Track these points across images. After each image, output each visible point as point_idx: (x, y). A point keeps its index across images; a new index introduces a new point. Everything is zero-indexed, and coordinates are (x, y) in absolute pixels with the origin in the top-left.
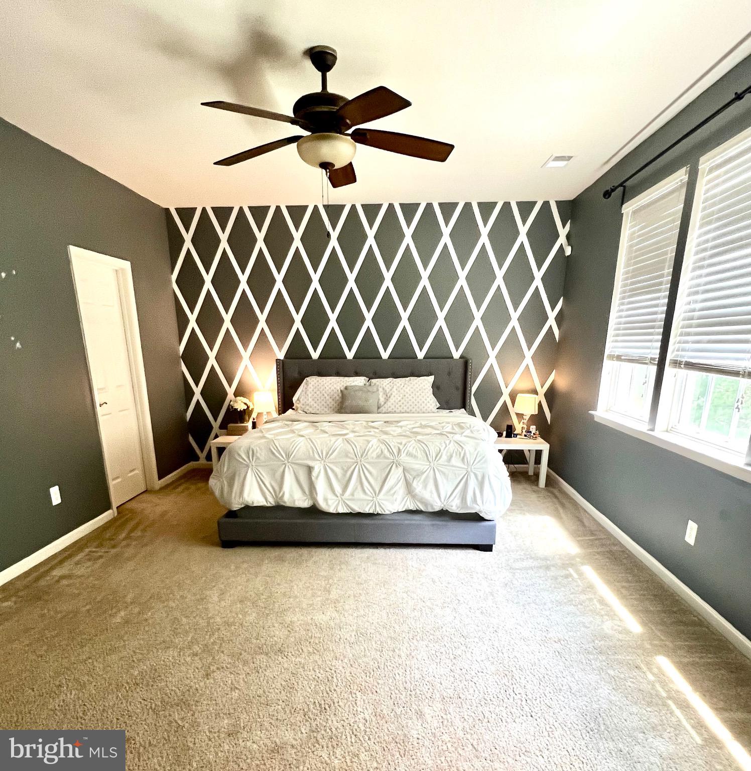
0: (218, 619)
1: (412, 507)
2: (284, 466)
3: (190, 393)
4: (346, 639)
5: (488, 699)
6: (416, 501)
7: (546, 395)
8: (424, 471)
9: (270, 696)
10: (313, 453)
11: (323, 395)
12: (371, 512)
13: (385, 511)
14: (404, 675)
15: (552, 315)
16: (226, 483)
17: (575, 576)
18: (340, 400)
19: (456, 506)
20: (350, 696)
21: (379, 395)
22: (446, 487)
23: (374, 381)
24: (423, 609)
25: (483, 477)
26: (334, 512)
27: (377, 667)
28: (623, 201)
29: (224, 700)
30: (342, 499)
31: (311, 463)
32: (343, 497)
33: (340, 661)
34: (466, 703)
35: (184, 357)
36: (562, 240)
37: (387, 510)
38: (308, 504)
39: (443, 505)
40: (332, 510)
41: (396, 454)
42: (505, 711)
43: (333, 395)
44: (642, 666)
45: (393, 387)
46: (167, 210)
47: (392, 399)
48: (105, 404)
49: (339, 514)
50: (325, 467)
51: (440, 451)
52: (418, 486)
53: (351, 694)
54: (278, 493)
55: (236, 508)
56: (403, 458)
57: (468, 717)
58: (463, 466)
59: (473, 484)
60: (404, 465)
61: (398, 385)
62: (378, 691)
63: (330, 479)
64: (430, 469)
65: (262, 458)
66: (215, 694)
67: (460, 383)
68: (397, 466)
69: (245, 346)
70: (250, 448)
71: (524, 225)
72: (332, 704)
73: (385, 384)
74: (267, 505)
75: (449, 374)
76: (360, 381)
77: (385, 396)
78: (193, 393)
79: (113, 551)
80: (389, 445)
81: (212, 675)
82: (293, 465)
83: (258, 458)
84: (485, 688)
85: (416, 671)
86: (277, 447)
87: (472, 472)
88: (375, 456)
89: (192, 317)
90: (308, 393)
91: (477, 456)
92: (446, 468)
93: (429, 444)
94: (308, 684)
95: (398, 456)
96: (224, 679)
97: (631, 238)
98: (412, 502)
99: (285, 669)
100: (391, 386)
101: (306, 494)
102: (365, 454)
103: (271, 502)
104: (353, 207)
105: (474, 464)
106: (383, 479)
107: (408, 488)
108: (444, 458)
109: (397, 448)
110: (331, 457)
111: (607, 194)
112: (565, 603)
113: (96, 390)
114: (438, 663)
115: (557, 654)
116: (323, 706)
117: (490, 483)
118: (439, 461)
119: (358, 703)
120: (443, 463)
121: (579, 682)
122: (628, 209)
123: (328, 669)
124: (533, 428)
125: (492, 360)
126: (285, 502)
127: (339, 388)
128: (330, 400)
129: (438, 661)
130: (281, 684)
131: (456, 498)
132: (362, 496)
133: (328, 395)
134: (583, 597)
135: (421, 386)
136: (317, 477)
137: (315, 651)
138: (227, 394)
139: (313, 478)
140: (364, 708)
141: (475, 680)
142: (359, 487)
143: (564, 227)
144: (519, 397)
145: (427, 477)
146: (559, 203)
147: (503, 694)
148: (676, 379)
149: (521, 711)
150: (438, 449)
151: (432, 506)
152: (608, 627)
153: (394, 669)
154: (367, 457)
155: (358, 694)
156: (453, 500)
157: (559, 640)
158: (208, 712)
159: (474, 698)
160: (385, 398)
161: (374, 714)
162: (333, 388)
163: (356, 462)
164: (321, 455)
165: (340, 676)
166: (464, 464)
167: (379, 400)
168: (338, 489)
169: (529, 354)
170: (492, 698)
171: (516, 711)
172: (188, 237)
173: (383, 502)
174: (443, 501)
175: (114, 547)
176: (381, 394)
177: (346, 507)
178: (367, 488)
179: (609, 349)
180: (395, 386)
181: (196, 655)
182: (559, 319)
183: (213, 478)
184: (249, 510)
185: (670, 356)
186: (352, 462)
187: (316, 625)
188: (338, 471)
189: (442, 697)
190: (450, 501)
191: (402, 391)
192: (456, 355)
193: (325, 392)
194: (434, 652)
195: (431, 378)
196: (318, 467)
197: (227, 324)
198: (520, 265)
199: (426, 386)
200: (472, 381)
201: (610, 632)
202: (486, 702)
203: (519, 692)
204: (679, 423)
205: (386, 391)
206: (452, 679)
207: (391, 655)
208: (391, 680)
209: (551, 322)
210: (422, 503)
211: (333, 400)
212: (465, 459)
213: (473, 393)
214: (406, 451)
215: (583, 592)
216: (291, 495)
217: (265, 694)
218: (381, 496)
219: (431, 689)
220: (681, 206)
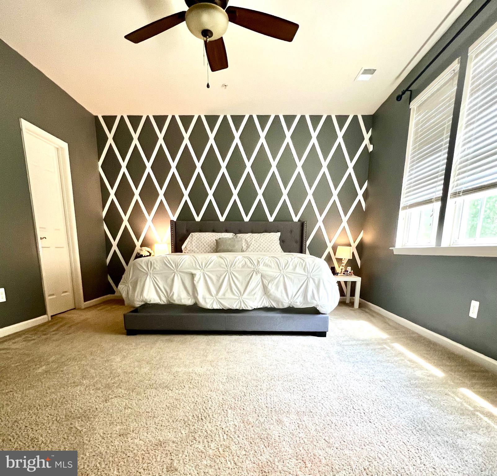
0: (119, 370)
1: (267, 305)
2: (174, 273)
3: (109, 246)
4: (219, 380)
5: (334, 412)
6: (271, 300)
7: (357, 248)
8: (276, 276)
9: (156, 412)
10: (195, 264)
11: (203, 244)
12: (238, 308)
13: (248, 307)
14: (266, 399)
15: (360, 192)
16: (131, 288)
17: (388, 348)
18: (215, 248)
19: (300, 302)
20: (222, 411)
21: (242, 244)
22: (292, 290)
23: (239, 235)
24: (278, 365)
25: (319, 282)
26: (210, 308)
27: (244, 395)
28: (411, 99)
29: (118, 415)
30: (216, 298)
31: (194, 272)
32: (217, 297)
33: (214, 392)
34: (316, 415)
35: (106, 220)
36: (366, 141)
37: (249, 306)
38: (191, 303)
39: (290, 302)
40: (209, 306)
41: (256, 264)
42: (348, 419)
43: (210, 244)
44: (450, 393)
45: (252, 239)
46: (96, 118)
47: (252, 247)
48: (45, 238)
49: (214, 309)
50: (204, 275)
51: (288, 261)
52: (272, 288)
53: (223, 410)
54: (169, 294)
55: (138, 304)
56: (261, 267)
57: (319, 423)
58: (305, 273)
59: (312, 286)
60: (262, 272)
61: (256, 237)
62: (245, 408)
63: (208, 284)
64: (280, 276)
65: (157, 268)
66: (111, 411)
67: (298, 238)
68: (256, 273)
69: (149, 213)
70: (149, 261)
71: (341, 131)
72: (208, 417)
73: (246, 237)
74: (160, 303)
75: (291, 231)
76: (229, 235)
77: (246, 245)
78: (111, 246)
79: (44, 337)
80: (251, 259)
81: (110, 401)
82: (180, 273)
83: (154, 268)
84: (331, 407)
85: (275, 398)
86: (169, 261)
87: (311, 278)
88: (241, 266)
89: (112, 192)
90: (193, 243)
91: (314, 266)
92: (292, 275)
93: (280, 258)
94: (188, 405)
95: (258, 265)
96: (120, 403)
97: (417, 124)
98: (267, 302)
99: (169, 397)
100: (251, 238)
101: (190, 295)
102: (233, 265)
103: (163, 301)
104: (225, 117)
105: (312, 272)
106: (246, 283)
107: (264, 290)
108: (291, 267)
109: (257, 261)
110: (209, 267)
111: (399, 98)
112: (384, 362)
113: (39, 228)
114: (292, 393)
115: (384, 388)
116: (200, 417)
117: (324, 286)
118: (288, 270)
119: (229, 415)
120: (290, 271)
121: (404, 403)
122: (414, 105)
123: (204, 397)
124: (349, 269)
125: (320, 224)
126: (174, 300)
127: (214, 240)
128: (209, 248)
129: (292, 391)
130: (166, 405)
131: (300, 297)
132: (231, 296)
133: (207, 244)
134: (396, 359)
135: (272, 238)
136: (198, 282)
137: (195, 387)
138: (135, 246)
139: (195, 282)
140: (234, 418)
141: (322, 402)
142: (229, 290)
143: (367, 133)
144: (339, 249)
145: (279, 281)
146: (364, 117)
147: (345, 410)
148: (456, 205)
149: (361, 420)
150: (287, 262)
151: (282, 304)
152: (419, 373)
153: (257, 397)
154: (234, 267)
155: (229, 411)
156: (297, 298)
157: (384, 381)
158: (104, 422)
159: (323, 412)
160: (247, 247)
161: (242, 422)
162: (210, 239)
163: (226, 271)
164: (201, 266)
165: (214, 400)
166: (305, 272)
167: (242, 247)
168: (214, 291)
169: (345, 219)
170: (337, 412)
171: (358, 419)
172: (110, 136)
173: (246, 300)
174: (290, 299)
175: (45, 335)
176: (244, 244)
177: (219, 304)
178: (235, 290)
179: (403, 203)
180: (253, 238)
181: (99, 389)
182: (365, 195)
183: (121, 284)
184: (147, 306)
185: (451, 191)
186: (224, 271)
187: (195, 373)
188: (214, 278)
189: (297, 412)
190: (295, 299)
191: (259, 241)
192: (296, 219)
193: (205, 242)
194: (288, 387)
195: (279, 234)
196: (198, 274)
197: (137, 197)
198: (338, 159)
199: (276, 238)
200: (307, 239)
201: (421, 376)
202: (332, 414)
203: (358, 408)
204: (458, 239)
205: (247, 241)
206: (304, 402)
207: (255, 389)
208: (255, 403)
209: (360, 197)
210: (274, 300)
211: (210, 247)
212: (306, 268)
213: (307, 246)
214: (263, 263)
215: (396, 356)
216: (179, 296)
217: (153, 411)
218: (245, 296)
219: (287, 407)
220: (455, 88)
